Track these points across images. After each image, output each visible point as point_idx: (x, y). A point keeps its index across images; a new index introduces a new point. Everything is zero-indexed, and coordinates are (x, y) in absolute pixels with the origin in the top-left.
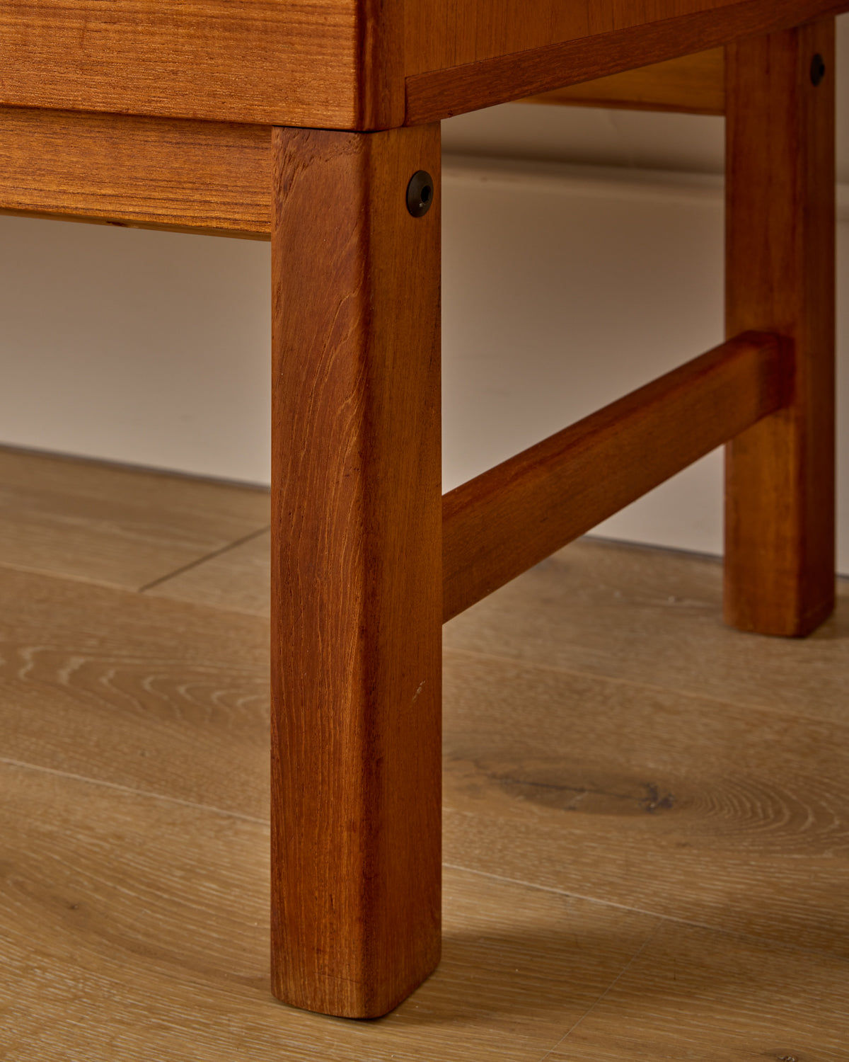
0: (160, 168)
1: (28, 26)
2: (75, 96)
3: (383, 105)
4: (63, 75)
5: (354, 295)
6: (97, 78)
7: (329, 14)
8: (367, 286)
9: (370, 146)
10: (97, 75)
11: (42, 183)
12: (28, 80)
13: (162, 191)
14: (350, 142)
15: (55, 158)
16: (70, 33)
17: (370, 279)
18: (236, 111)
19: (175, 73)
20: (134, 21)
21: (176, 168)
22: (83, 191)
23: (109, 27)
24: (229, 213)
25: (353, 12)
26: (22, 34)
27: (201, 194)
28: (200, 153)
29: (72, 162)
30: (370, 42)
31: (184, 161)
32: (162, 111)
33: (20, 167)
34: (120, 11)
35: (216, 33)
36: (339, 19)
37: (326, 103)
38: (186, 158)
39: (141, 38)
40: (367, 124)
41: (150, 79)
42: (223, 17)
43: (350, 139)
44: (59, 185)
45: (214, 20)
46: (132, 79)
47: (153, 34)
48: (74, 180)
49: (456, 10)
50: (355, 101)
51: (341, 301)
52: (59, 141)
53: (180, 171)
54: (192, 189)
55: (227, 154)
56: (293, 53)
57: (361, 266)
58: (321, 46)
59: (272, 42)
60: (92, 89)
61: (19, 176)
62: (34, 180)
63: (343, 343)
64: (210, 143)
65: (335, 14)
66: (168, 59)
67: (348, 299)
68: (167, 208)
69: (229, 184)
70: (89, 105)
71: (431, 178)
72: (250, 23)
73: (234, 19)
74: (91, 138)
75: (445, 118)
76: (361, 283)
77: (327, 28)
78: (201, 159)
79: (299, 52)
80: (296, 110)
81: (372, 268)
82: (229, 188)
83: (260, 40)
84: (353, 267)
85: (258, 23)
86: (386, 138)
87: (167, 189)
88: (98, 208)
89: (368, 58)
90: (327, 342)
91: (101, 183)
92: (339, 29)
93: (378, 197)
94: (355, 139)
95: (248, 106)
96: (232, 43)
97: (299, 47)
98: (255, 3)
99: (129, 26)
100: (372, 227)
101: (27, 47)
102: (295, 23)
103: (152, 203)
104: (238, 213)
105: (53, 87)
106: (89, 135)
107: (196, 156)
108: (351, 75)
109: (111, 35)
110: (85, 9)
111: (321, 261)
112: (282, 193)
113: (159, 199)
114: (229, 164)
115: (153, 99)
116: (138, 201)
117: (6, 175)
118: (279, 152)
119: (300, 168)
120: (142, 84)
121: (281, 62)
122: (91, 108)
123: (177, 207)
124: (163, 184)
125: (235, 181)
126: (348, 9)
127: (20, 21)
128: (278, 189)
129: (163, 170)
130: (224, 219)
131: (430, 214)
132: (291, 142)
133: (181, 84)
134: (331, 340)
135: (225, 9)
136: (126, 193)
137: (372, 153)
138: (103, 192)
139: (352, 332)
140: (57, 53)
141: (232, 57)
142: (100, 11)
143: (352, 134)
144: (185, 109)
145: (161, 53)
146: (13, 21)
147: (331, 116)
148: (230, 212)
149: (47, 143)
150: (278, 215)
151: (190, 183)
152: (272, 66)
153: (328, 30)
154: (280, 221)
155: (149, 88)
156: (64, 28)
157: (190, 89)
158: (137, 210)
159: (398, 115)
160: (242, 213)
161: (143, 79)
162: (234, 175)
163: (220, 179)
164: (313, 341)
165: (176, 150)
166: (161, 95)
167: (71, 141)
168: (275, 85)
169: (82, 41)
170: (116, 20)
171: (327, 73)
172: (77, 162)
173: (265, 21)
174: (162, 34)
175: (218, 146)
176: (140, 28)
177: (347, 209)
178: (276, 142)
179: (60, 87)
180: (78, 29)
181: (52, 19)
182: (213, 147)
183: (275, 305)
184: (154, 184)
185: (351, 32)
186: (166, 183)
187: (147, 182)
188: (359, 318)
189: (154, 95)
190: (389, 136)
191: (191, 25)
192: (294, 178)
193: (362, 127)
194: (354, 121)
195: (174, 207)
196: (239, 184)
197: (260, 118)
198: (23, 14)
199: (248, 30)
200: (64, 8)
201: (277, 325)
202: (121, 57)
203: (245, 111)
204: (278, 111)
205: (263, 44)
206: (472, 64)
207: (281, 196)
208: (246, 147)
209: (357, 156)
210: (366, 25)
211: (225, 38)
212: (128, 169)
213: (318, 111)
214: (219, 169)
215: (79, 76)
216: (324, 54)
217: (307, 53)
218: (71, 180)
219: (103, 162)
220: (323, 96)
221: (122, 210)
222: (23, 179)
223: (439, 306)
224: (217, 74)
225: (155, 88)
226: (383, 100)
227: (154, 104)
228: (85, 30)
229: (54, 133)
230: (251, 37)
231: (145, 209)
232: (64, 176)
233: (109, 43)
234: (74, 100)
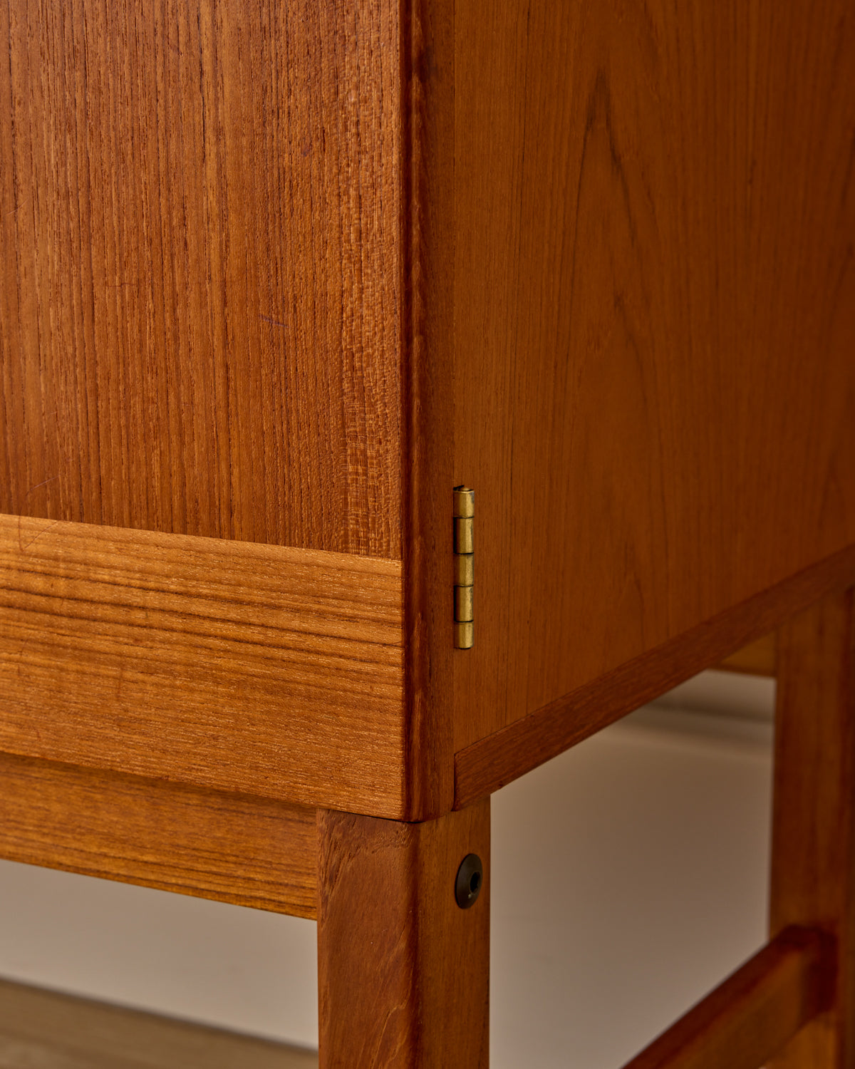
0: (202, 836)
1: (62, 670)
2: (113, 756)
3: (432, 791)
4: (100, 731)
5: (402, 1007)
6: (135, 737)
7: (375, 682)
8: (415, 998)
9: (418, 838)
10: (135, 734)
11: (83, 842)
12: (65, 733)
13: (205, 863)
14: (397, 832)
15: (94, 815)
16: (105, 682)
17: (418, 989)
18: (279, 788)
19: (215, 738)
20: (171, 673)
21: (218, 838)
22: (124, 855)
23: (146, 678)
24: (274, 894)
25: (400, 683)
26: (56, 679)
27: (245, 870)
28: (243, 823)
29: (112, 821)
30: (418, 718)
31: (227, 831)
32: (203, 782)
33: (59, 823)
34: (157, 661)
35: (258, 696)
36: (384, 690)
37: (372, 788)
38: (229, 827)
39: (180, 694)
40: (415, 813)
41: (190, 743)
42: (263, 676)
43: (397, 829)
44: (100, 847)
45: (255, 679)
46: (171, 741)
47: (192, 690)
48: (114, 842)
49: (507, 660)
50: (402, 788)
51: (389, 1013)
52: (98, 797)
53: (222, 841)
54: (235, 863)
55: (271, 825)
56: (338, 726)
57: (409, 976)
58: (366, 719)
59: (316, 711)
60: (131, 750)
61: (58, 833)
62: (74, 838)
63: (391, 1059)
64: (254, 812)
65: (381, 683)
66: (208, 721)
67: (396, 1011)
68: (210, 882)
69: (273, 861)
70: (127, 768)
71: (480, 861)
72: (292, 686)
73: (275, 680)
74: (131, 795)
75: (495, 790)
76: (409, 994)
77: (373, 699)
78: (244, 829)
79: (344, 725)
80: (342, 792)
81: (420, 977)
82: (274, 866)
83: (304, 708)
84: (401, 975)
85: (301, 687)
86: (434, 827)
87: (209, 861)
88: (141, 876)
89: (416, 737)
90: (375, 1057)
91: (142, 848)
92: (386, 702)
93: (426, 896)
94: (403, 829)
95: (291, 784)
96: (274, 708)
97: (344, 719)
98: (298, 663)
99: (167, 679)
100: (420, 932)
101: (61, 695)
102: (339, 690)
103: (194, 875)
104: (283, 894)
105: (90, 743)
106: (128, 792)
107: (238, 825)
108: (398, 757)
109: (149, 688)
110: (120, 655)
111: (368, 966)
112: (327, 884)
113: (202, 872)
114: (273, 838)
115: (194, 766)
116: (181, 872)
117: (45, 830)
118: (324, 837)
119: (346, 858)
120: (181, 748)
121: (326, 735)
122: (130, 772)
123: (220, 882)
124: (205, 854)
125: (280, 858)
126: (396, 679)
127: (53, 663)
128: (323, 880)
129: (206, 838)
130: (269, 900)
131: (480, 901)
132: (336, 827)
133: (222, 752)
134: (379, 1055)
135: (267, 668)
136: (168, 862)
137: (420, 846)
138: (146, 858)
139: (401, 1047)
140: (92, 704)
141: (274, 726)
142: (136, 658)
143: (400, 824)
144: (227, 781)
145: (201, 713)
146: (47, 662)
147: (377, 803)
148: (274, 892)
149: (86, 798)
150: (324, 909)
151: (234, 856)
152: (316, 739)
153: (374, 702)
154: (325, 918)
155: (188, 753)
156: (99, 675)
157: (231, 758)
158: (180, 882)
159: (447, 799)
160: (287, 895)
161: (182, 742)
162: (277, 851)
163: (264, 854)
164: (360, 1055)
165: (218, 817)
166: (202, 763)
167: (111, 798)
168: (319, 761)
169: (119, 692)
170: (153, 670)
171: (373, 751)
172: (117, 822)
173: (309, 685)
174: (201, 691)
175: (261, 816)
176: (178, 683)
177: (394, 910)
178: (321, 825)
179: (97, 745)
180: (114, 678)
181: (86, 664)
182: (256, 817)
183: (322, 1011)
184: (196, 853)
185: (398, 706)
186: (209, 854)
187: (189, 851)
188: (406, 1033)
189: (194, 762)
190: (437, 824)
191: (231, 683)
192: (340, 869)
193: (409, 818)
194: (401, 811)
195: (217, 882)
196: (283, 862)
197: (303, 798)
198: (57, 655)
199: (290, 694)
200: (99, 652)
201: (324, 1034)
202: (159, 715)
203: (289, 789)
204: (323, 792)
205: (307, 713)
206: (523, 720)
207: (327, 888)
208: (290, 820)
209: (404, 850)
210: (414, 697)
211: (267, 702)
212: (170, 835)
213: (364, 795)
214: (262, 843)
215: (116, 733)
216: (370, 730)
217: (353, 727)
218: (112, 842)
219: (143, 824)
220: (369, 779)
221: (165, 881)
222: (63, 837)
223: (487, 1003)
224: (260, 744)
225: (195, 754)
226: (431, 786)
227: (194, 773)
228: (120, 679)
229: (94, 787)
230: (294, 703)
231: (188, 882)
232: (105, 837)
233: (147, 698)
234: (112, 761)
